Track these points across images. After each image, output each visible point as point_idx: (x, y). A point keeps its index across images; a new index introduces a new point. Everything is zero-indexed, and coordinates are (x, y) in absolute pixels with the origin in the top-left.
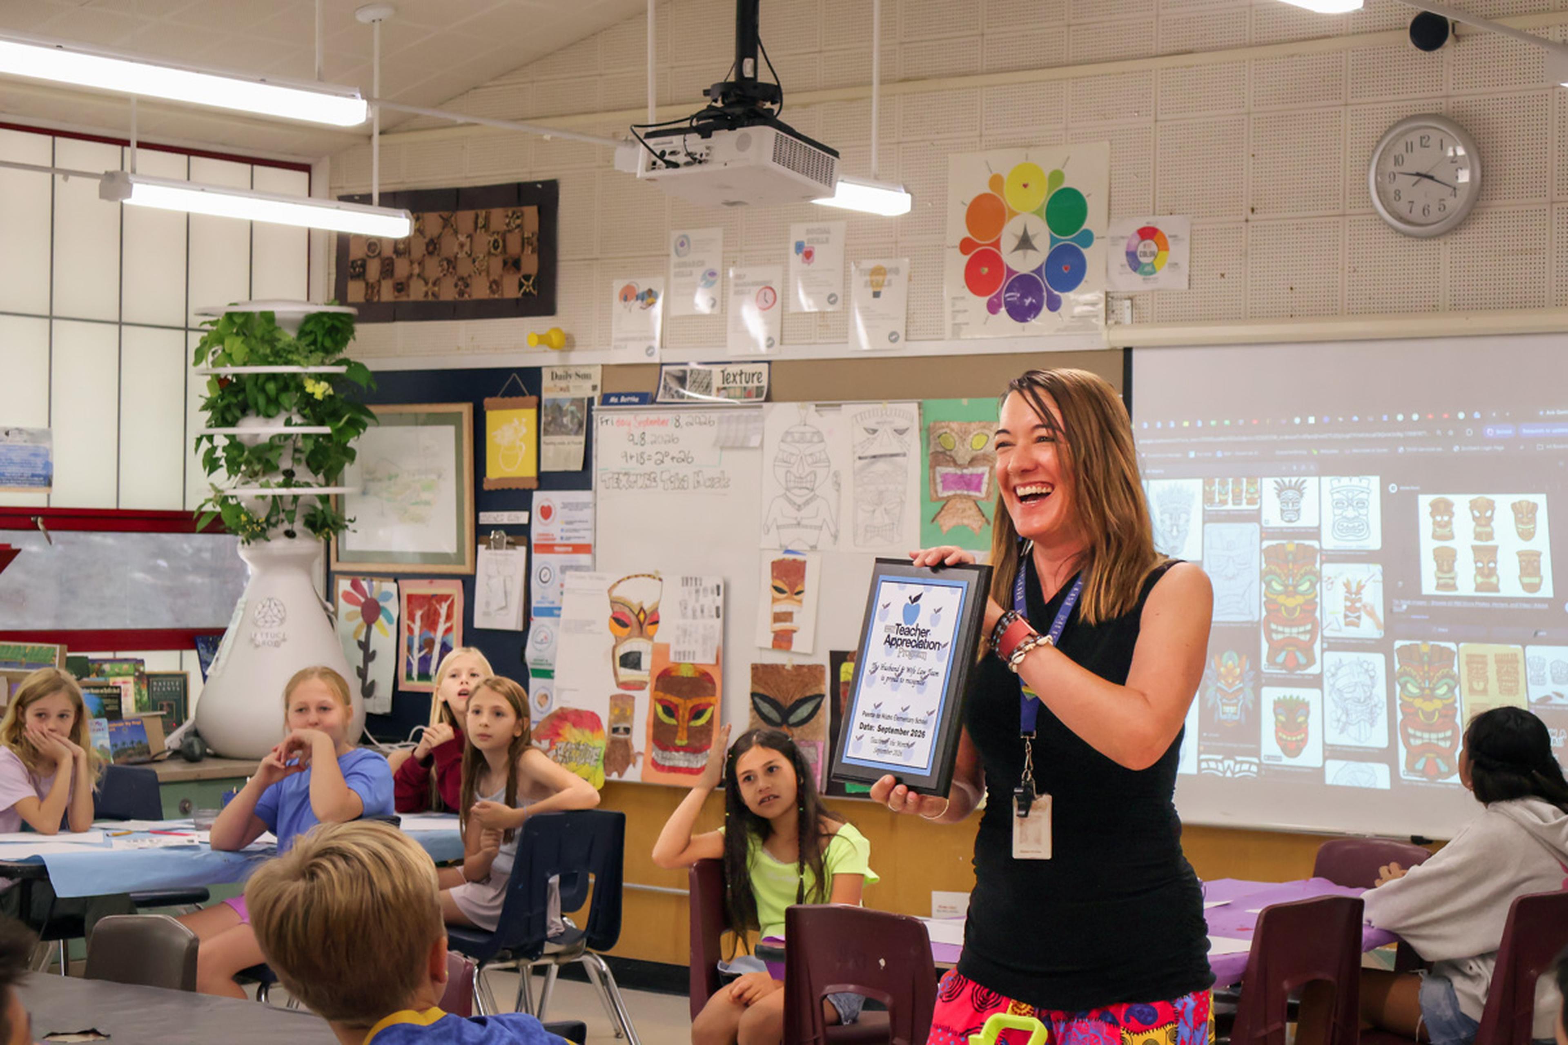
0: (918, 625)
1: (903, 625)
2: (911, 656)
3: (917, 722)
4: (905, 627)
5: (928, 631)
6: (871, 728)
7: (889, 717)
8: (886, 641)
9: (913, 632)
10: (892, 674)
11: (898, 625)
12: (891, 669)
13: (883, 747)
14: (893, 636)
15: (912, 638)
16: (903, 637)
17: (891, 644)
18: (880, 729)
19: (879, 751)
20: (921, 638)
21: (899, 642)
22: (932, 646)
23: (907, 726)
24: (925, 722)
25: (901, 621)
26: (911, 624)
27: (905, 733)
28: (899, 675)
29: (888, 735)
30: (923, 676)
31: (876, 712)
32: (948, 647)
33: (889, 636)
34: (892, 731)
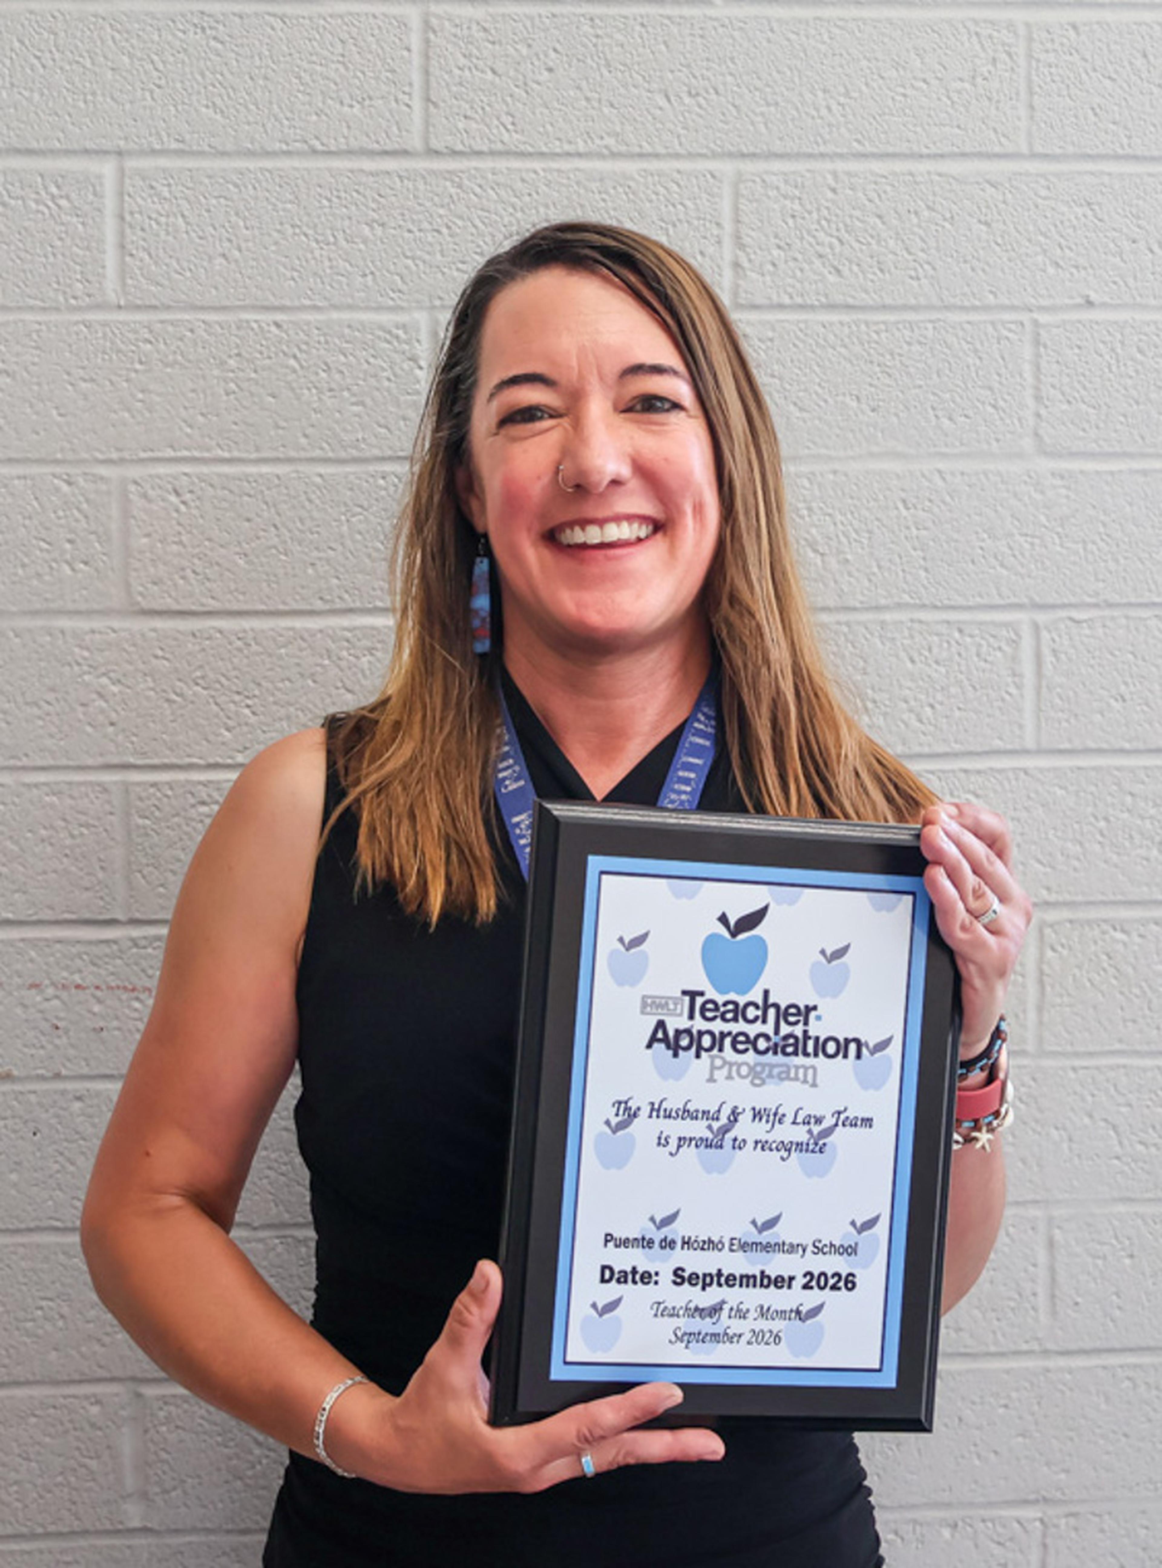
0: (766, 993)
1: (711, 993)
2: (757, 1077)
3: (819, 1250)
4: (720, 999)
5: (809, 1009)
6: (646, 1278)
7: (710, 1245)
8: (653, 1040)
9: (751, 1013)
10: (699, 1129)
11: (693, 995)
12: (687, 1113)
13: (705, 1325)
14: (673, 1024)
15: (752, 1030)
16: (718, 1026)
17: (675, 1049)
18: (680, 1277)
19: (688, 1338)
20: (785, 1029)
21: (706, 1041)
22: (831, 1048)
23: (779, 1264)
24: (849, 1250)
25: (700, 982)
26: (743, 992)
27: (780, 1282)
28: (725, 1130)
29: (714, 1294)
30: (816, 1129)
31: (658, 1236)
32: (894, 1051)
33: (661, 1025)
34: (730, 1281)
